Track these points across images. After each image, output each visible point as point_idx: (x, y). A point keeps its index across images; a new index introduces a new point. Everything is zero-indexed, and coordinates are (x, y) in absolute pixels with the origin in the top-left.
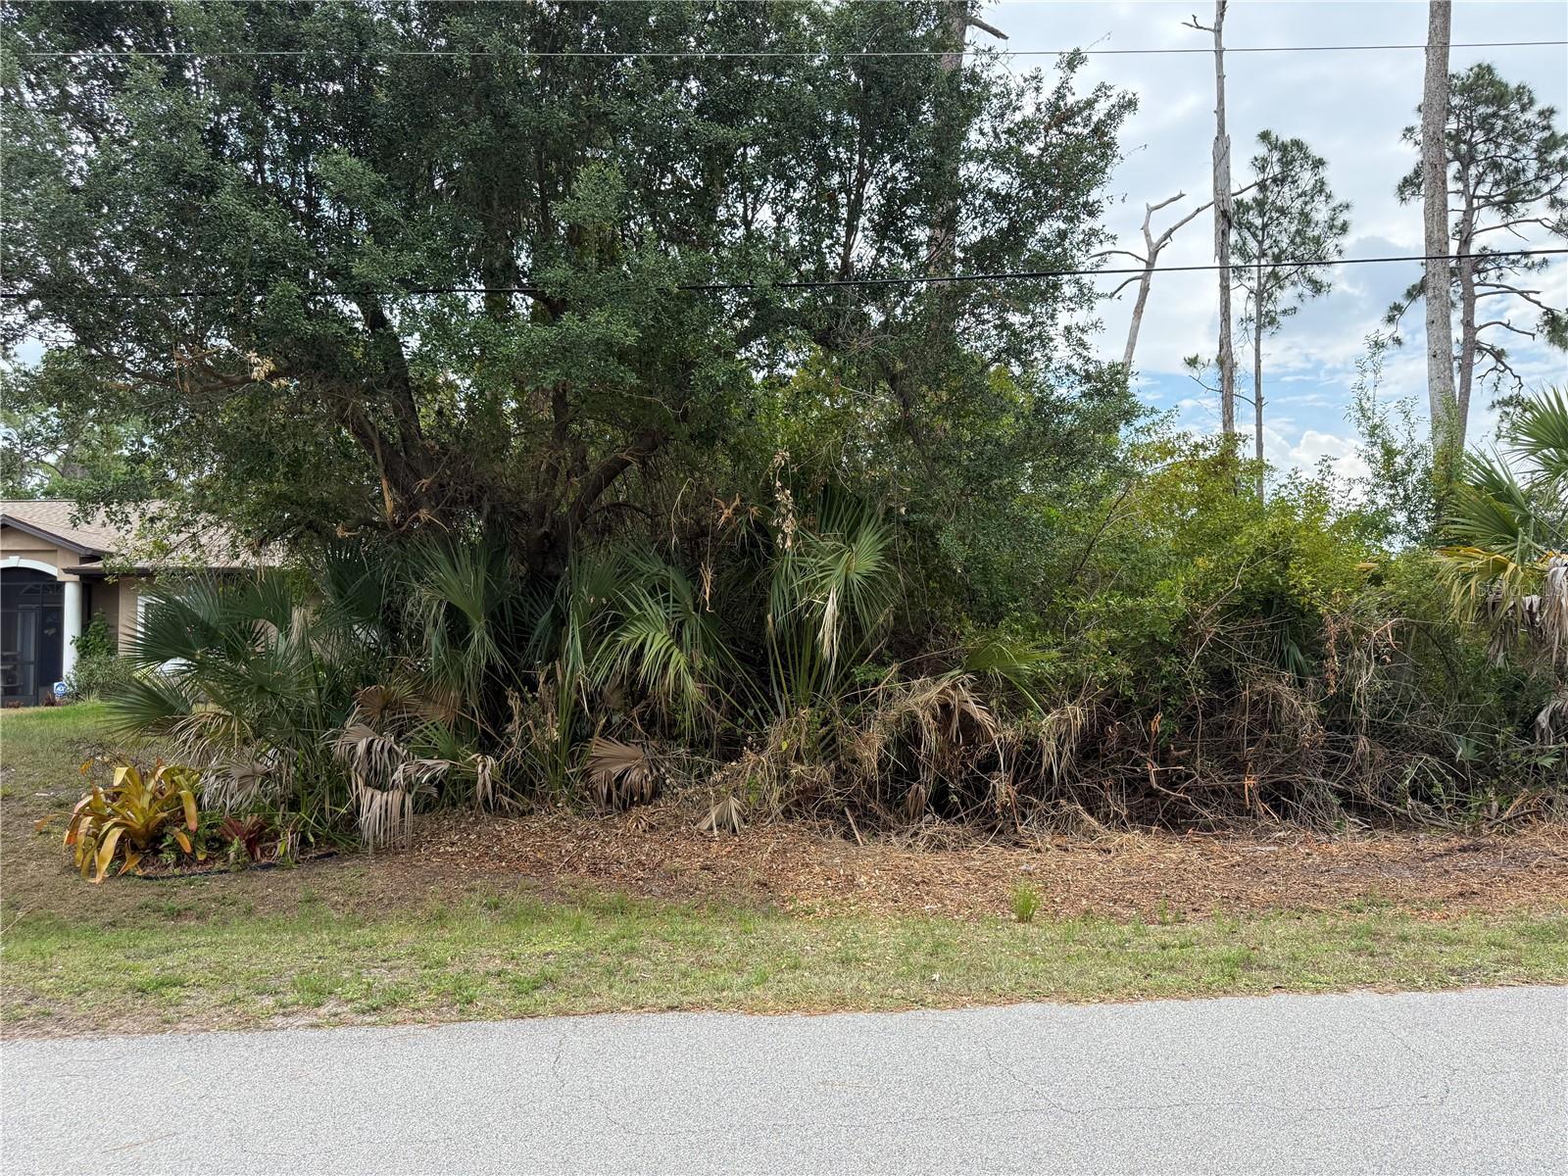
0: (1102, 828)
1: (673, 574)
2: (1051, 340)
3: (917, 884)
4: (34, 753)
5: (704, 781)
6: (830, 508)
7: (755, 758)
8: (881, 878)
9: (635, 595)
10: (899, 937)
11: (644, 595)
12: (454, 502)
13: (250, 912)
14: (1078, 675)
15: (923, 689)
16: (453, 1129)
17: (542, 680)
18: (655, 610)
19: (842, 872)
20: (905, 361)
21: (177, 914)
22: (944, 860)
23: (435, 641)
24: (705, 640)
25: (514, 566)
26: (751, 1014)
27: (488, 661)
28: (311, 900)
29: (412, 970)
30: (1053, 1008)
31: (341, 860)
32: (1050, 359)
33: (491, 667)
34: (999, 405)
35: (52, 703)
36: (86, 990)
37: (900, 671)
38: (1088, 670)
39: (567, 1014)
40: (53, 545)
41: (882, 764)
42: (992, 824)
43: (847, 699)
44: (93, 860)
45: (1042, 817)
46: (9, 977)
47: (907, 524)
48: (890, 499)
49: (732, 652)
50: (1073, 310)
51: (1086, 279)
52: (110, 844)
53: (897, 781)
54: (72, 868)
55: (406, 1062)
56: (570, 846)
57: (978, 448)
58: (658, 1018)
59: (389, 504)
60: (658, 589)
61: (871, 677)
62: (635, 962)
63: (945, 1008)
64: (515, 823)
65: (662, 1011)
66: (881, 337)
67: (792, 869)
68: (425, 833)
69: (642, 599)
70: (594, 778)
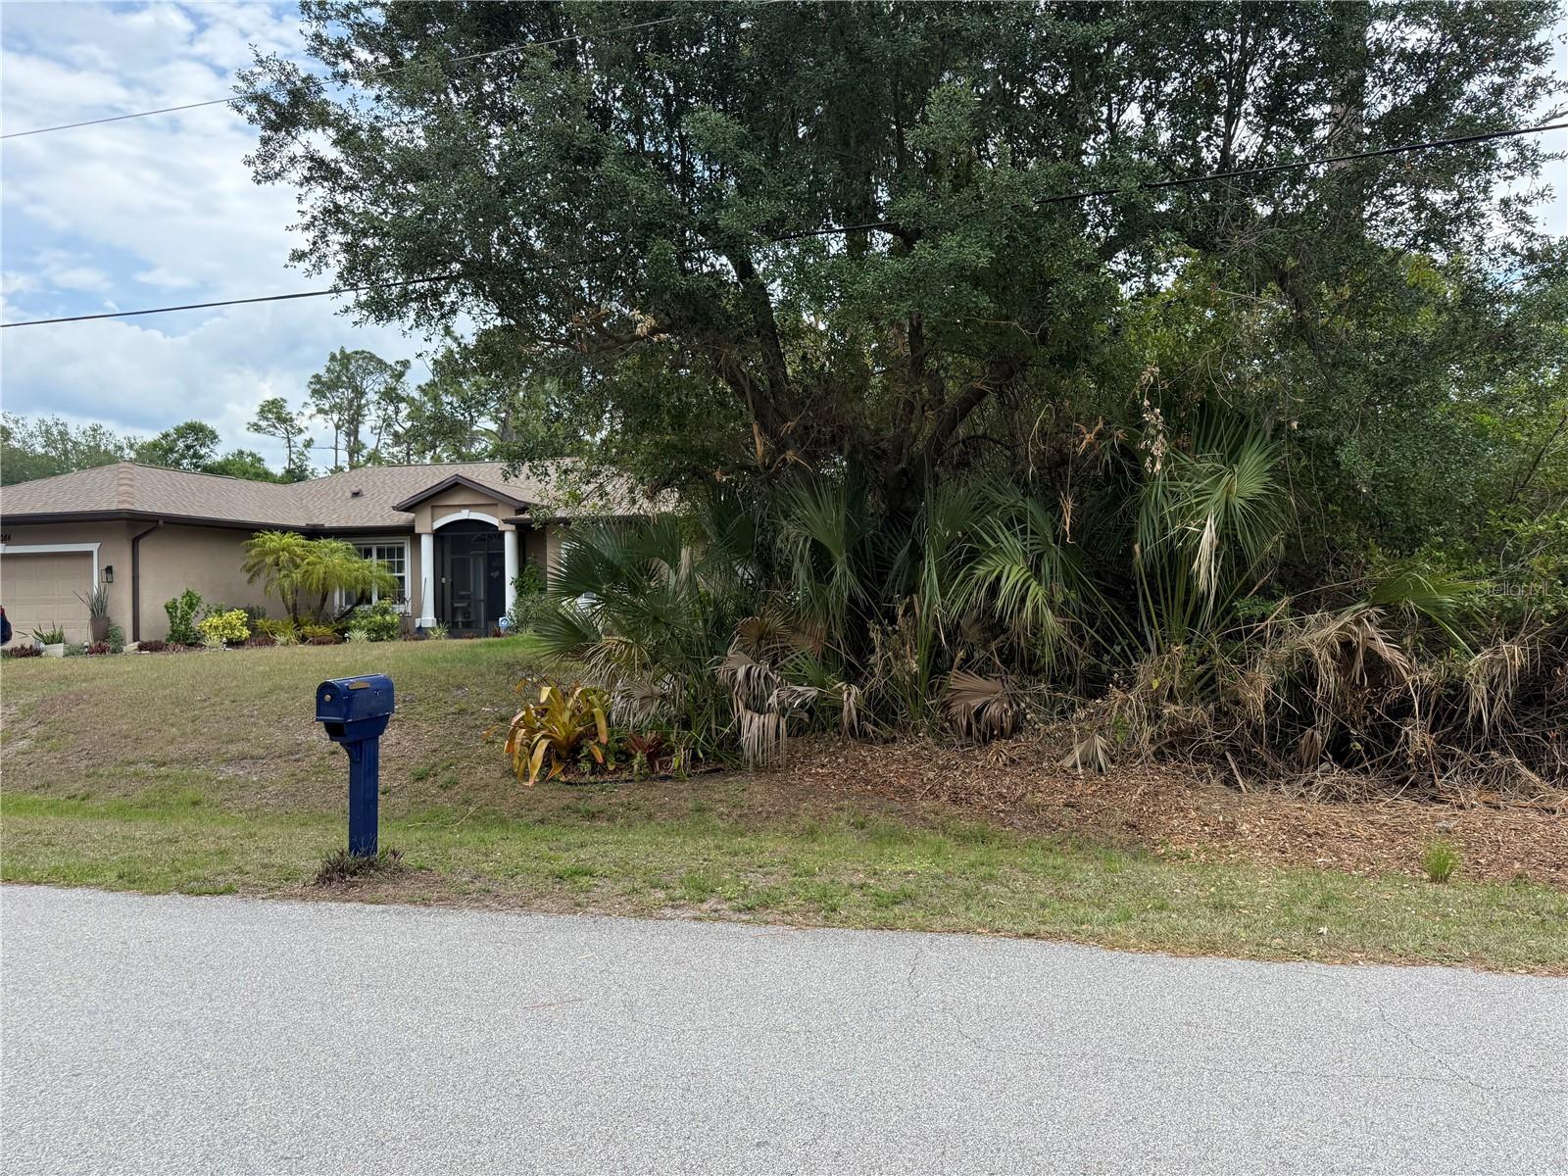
0: (1545, 785)
1: (1030, 505)
2: (1483, 216)
3: (1309, 836)
4: (482, 675)
5: (1067, 718)
6: (1208, 427)
7: (1123, 695)
8: (1267, 827)
9: (991, 527)
10: (1285, 887)
11: (1000, 527)
12: (817, 442)
13: (650, 817)
14: (1517, 608)
15: (1320, 625)
16: (814, 1023)
17: (901, 612)
18: (1012, 543)
19: (1221, 819)
20: (1296, 258)
21: (592, 816)
22: (1342, 812)
23: (802, 576)
24: (1066, 573)
25: (872, 502)
26: (1112, 949)
27: (850, 595)
28: (700, 810)
29: (783, 876)
30: (1466, 975)
31: (726, 775)
32: (1481, 239)
33: (852, 599)
34: (1418, 297)
35: (498, 635)
36: (517, 874)
37: (1293, 605)
38: (1531, 603)
39: (925, 931)
40: (493, 499)
41: (1268, 707)
42: (1404, 776)
43: (1229, 636)
44: (527, 767)
45: (1467, 771)
46: (461, 859)
47: (1302, 440)
48: (1280, 413)
49: (1097, 586)
50: (1512, 178)
51: (1528, 139)
52: (540, 752)
53: (1288, 726)
54: (510, 773)
55: (774, 959)
56: (931, 775)
57: (1388, 349)
58: (1014, 943)
59: (760, 448)
60: (1015, 522)
61: (1257, 612)
62: (991, 888)
63: (1333, 963)
64: (879, 750)
65: (1018, 937)
66: (1269, 231)
67: (1164, 813)
68: (799, 755)
69: (998, 531)
70: (954, 710)
